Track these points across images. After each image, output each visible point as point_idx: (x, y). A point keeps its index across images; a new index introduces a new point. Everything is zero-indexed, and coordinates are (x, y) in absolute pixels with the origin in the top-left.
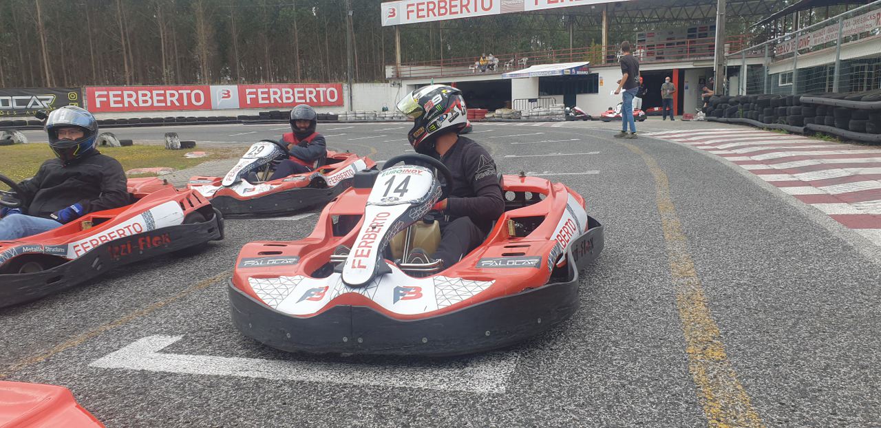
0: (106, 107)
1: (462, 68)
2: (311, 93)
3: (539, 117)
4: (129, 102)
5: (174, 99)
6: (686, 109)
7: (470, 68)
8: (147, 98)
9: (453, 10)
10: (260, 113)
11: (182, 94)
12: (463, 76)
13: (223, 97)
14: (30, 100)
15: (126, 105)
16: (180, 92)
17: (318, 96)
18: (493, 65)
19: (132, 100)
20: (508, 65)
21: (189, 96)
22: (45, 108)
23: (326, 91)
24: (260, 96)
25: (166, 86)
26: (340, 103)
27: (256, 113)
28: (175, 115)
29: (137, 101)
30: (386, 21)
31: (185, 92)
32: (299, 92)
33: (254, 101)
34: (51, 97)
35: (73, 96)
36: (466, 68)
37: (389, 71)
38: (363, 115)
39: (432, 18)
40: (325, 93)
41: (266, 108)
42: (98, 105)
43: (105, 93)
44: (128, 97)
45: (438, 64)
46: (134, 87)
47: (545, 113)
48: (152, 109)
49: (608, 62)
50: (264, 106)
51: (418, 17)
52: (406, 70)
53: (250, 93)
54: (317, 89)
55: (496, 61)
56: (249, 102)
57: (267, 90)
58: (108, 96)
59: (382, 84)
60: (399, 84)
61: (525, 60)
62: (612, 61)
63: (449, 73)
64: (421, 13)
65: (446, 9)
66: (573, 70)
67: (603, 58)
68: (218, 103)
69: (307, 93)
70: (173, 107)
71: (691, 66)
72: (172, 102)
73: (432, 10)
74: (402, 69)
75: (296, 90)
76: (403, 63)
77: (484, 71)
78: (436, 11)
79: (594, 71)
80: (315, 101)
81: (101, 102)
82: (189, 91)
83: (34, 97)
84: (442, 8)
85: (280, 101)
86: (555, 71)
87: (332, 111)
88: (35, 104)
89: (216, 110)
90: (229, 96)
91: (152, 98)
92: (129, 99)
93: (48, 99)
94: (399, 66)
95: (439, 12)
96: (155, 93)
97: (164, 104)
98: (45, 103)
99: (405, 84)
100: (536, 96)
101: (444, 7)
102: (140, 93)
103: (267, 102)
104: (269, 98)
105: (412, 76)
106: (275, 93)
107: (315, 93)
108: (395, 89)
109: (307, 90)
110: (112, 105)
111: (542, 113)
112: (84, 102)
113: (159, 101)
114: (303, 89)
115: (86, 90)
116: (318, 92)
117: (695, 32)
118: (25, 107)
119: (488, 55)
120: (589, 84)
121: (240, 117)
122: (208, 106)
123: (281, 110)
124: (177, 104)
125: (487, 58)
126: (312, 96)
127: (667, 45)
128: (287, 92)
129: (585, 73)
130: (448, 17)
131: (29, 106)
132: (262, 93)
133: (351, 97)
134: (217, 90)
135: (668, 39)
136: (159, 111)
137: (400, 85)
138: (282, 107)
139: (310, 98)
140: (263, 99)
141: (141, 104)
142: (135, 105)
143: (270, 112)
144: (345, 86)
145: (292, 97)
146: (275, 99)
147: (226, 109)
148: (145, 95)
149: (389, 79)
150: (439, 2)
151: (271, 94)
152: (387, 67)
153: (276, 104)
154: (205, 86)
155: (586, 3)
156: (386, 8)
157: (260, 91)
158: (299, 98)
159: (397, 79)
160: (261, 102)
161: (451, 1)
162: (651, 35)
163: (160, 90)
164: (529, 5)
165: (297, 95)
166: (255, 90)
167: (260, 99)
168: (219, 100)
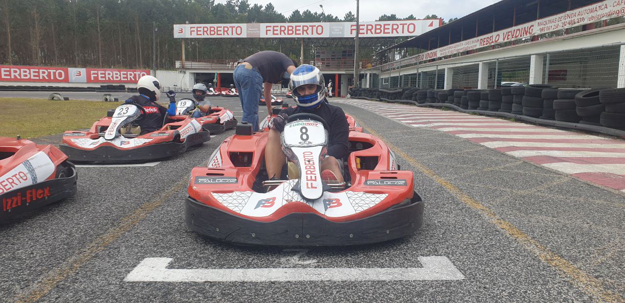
1: (223, 65)
2: (131, 75)
4: (15, 76)
5: (45, 75)
6: (342, 94)
8: (27, 74)
9: (219, 33)
10: (101, 86)
12: (225, 70)
13: (77, 75)
15: (13, 77)
16: (49, 71)
19: (17, 74)
21: (55, 73)
23: (140, 74)
24: (100, 76)
25: (39, 66)
27: (98, 86)
28: (47, 85)
29: (20, 75)
30: (176, 35)
31: (52, 71)
32: (123, 74)
33: (96, 78)
36: (225, 65)
37: (178, 64)
39: (206, 36)
41: (103, 83)
44: (14, 72)
45: (209, 62)
46: (18, 66)
48: (30, 80)
51: (197, 34)
52: (188, 64)
53: (94, 74)
54: (135, 73)
56: (92, 79)
57: (104, 72)
59: (174, 72)
60: (184, 72)
63: (216, 67)
64: (199, 33)
65: (215, 32)
68: (73, 79)
69: (129, 75)
70: (44, 80)
71: (344, 73)
72: (43, 77)
73: (206, 32)
74: (186, 63)
75: (122, 73)
76: (187, 59)
78: (208, 32)
80: (134, 80)
82: (55, 71)
84: (212, 31)
85: (112, 79)
89: (72, 83)
90: (80, 75)
91: (30, 73)
92: (15, 74)
95: (210, 33)
96: (32, 70)
97: (38, 78)
99: (188, 72)
101: (214, 31)
102: (22, 70)
104: (105, 77)
105: (193, 67)
106: (109, 74)
107: (133, 75)
108: (182, 75)
109: (129, 73)
110: (3, 77)
113: (34, 76)
114: (126, 73)
117: (346, 53)
121: (89, 88)
122: (66, 80)
123: (114, 85)
124: (47, 78)
126: (132, 77)
127: (332, 59)
128: (117, 74)
130: (216, 36)
132: (101, 74)
134: (73, 71)
135: (332, 56)
136: (35, 82)
139: (130, 78)
140: (102, 77)
141: (23, 77)
142: (19, 77)
143: (107, 86)
145: (119, 77)
146: (109, 77)
147: (78, 83)
148: (26, 72)
149: (177, 68)
150: (211, 27)
151: (107, 74)
152: (176, 61)
153: (109, 80)
154: (65, 68)
155: (294, 36)
156: (177, 27)
157: (100, 72)
158: (124, 78)
159: (183, 69)
160: (100, 79)
161: (218, 27)
162: (323, 53)
163: (36, 69)
164: (263, 35)
165: (122, 76)
166: (96, 72)
167: (99, 77)
168: (74, 76)
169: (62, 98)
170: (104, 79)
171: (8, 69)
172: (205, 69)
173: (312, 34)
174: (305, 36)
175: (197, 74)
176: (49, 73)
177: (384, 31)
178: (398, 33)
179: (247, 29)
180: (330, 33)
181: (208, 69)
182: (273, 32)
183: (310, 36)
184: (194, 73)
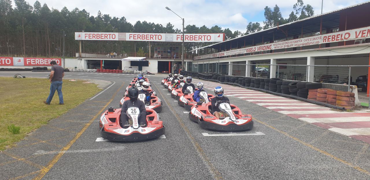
1: (104, 56)
10: (33, 68)
11: (2, 60)
12: (105, 58)
13: (18, 62)
16: (1, 59)
20: (120, 56)
21: (5, 60)
24: (32, 62)
27: (31, 68)
30: (77, 38)
31: (3, 59)
32: (46, 61)
33: (30, 63)
36: (106, 56)
37: (77, 55)
39: (94, 39)
41: (34, 66)
49: (151, 58)
51: (89, 38)
52: (83, 55)
53: (28, 61)
55: (116, 54)
56: (28, 64)
57: (34, 60)
59: (75, 59)
61: (126, 55)
66: (142, 60)
67: (150, 56)
68: (16, 64)
71: (174, 61)
73: (94, 37)
75: (45, 60)
76: (82, 52)
79: (147, 60)
82: (5, 59)
84: (98, 36)
85: (39, 64)
86: (137, 59)
89: (15, 66)
90: (20, 61)
95: (97, 37)
99: (83, 59)
100: (130, 66)
101: (99, 36)
104: (35, 63)
105: (86, 57)
106: (37, 61)
108: (79, 61)
109: (49, 60)
114: (47, 60)
119: (114, 53)
120: (146, 64)
121: (25, 69)
122: (12, 64)
123: (41, 67)
124: (0, 63)
128: (42, 61)
129: (145, 60)
130: (100, 39)
132: (33, 61)
134: (16, 59)
135: (164, 50)
137: (81, 60)
140: (33, 63)
143: (37, 67)
144: (62, 59)
145: (43, 62)
146: (37, 63)
147: (19, 66)
149: (77, 57)
150: (97, 34)
151: (36, 61)
152: (76, 53)
153: (38, 65)
154: (11, 57)
155: (145, 40)
156: (77, 34)
157: (32, 60)
158: (46, 63)
159: (80, 58)
160: (32, 64)
161: (101, 34)
162: (159, 48)
164: (128, 39)
165: (45, 62)
166: (30, 60)
168: (16, 62)
169: (22, 77)
170: (35, 64)
172: (93, 58)
173: (156, 39)
174: (152, 40)
175: (88, 60)
177: (195, 39)
178: (202, 40)
179: (119, 36)
180: (166, 39)
181: (95, 58)
182: (134, 38)
183: (154, 40)
184: (87, 60)
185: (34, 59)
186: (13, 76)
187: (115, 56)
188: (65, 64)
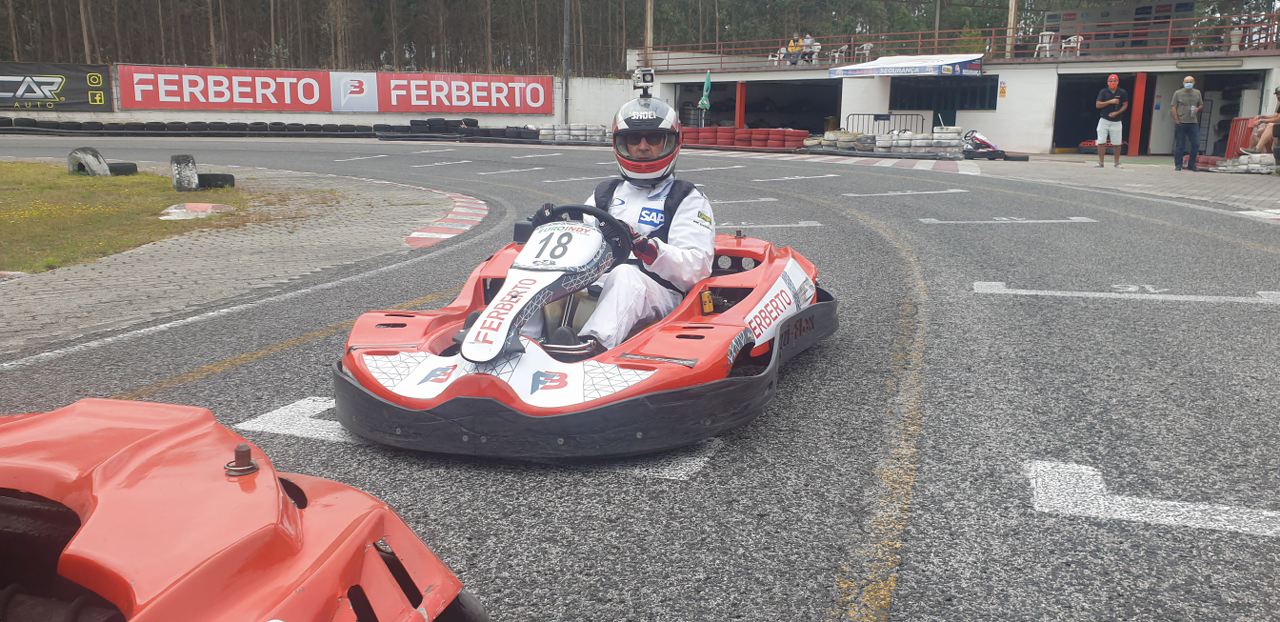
0: (151, 101)
1: (757, 57)
2: (499, 90)
3: (911, 150)
4: (192, 95)
5: (269, 92)
6: (1153, 147)
7: (770, 58)
8: (223, 89)
10: (412, 122)
11: (282, 84)
12: (758, 70)
13: (352, 92)
14: (20, 83)
15: (187, 99)
16: (279, 80)
17: (510, 97)
18: (812, 53)
19: (197, 91)
20: (837, 55)
21: (294, 87)
22: (46, 97)
23: (525, 89)
24: (414, 93)
25: (256, 70)
26: (547, 110)
27: (404, 121)
28: (268, 118)
29: (205, 93)
31: (287, 81)
32: (479, 89)
33: (404, 101)
34: (57, 80)
35: (95, 80)
37: (632, 59)
38: (583, 132)
40: (523, 91)
41: (423, 113)
42: (138, 97)
43: (151, 76)
44: (190, 86)
45: (714, 50)
47: (924, 143)
48: (230, 106)
49: (1017, 55)
50: (420, 110)
52: (660, 59)
53: (397, 87)
54: (511, 85)
55: (817, 47)
56: (394, 102)
57: (425, 83)
58: (155, 83)
59: (618, 81)
61: (867, 46)
62: (1023, 55)
63: (736, 65)
66: (958, 68)
67: (1008, 48)
68: (343, 102)
69: (493, 90)
70: (266, 106)
72: (264, 96)
74: (655, 56)
75: (475, 85)
76: (657, 47)
77: (794, 63)
79: (990, 72)
80: (506, 104)
81: (143, 91)
82: (294, 80)
83: (28, 79)
85: (447, 103)
86: (925, 67)
87: (532, 124)
88: (29, 90)
89: (339, 113)
90: (361, 91)
91: (230, 88)
92: (192, 90)
93: (52, 84)
94: (650, 50)
96: (236, 80)
97: (251, 100)
98: (46, 89)
100: (885, 111)
102: (211, 79)
103: (426, 103)
104: (428, 97)
105: (671, 68)
106: (440, 88)
107: (506, 92)
109: (494, 85)
110: (163, 98)
111: (918, 143)
112: (114, 90)
113: (242, 95)
114: (486, 84)
115: (119, 69)
116: (512, 90)
117: (1150, 13)
118: (11, 95)
119: (803, 37)
120: (981, 93)
121: (378, 128)
122: (324, 106)
124: (274, 101)
125: (801, 42)
126: (502, 96)
128: (460, 88)
129: (976, 73)
131: (20, 92)
132: (419, 87)
133: (567, 101)
134: (342, 81)
136: (242, 111)
138: (450, 113)
139: (498, 99)
140: (419, 97)
141: (212, 99)
142: (202, 100)
143: (429, 121)
144: (557, 81)
145: (468, 97)
146: (438, 98)
147: (355, 113)
148: (220, 84)
149: (630, 72)
151: (433, 89)
152: (629, 51)
153: (439, 106)
154: (321, 72)
157: (414, 83)
158: (480, 99)
160: (415, 102)
162: (1070, 17)
163: (245, 75)
165: (476, 94)
166: (405, 82)
167: (414, 98)
168: (345, 96)
171: (176, 77)
172: (704, 72)
176: (280, 86)
184: (675, 84)
185: (424, 79)
186: (64, 163)
187: (807, 56)
188: (570, 107)
